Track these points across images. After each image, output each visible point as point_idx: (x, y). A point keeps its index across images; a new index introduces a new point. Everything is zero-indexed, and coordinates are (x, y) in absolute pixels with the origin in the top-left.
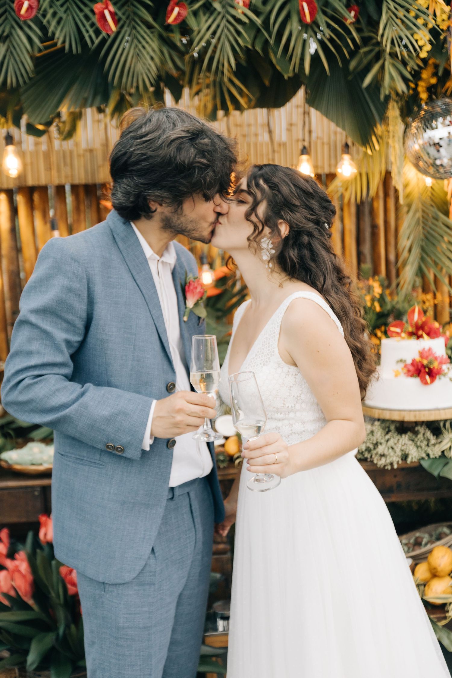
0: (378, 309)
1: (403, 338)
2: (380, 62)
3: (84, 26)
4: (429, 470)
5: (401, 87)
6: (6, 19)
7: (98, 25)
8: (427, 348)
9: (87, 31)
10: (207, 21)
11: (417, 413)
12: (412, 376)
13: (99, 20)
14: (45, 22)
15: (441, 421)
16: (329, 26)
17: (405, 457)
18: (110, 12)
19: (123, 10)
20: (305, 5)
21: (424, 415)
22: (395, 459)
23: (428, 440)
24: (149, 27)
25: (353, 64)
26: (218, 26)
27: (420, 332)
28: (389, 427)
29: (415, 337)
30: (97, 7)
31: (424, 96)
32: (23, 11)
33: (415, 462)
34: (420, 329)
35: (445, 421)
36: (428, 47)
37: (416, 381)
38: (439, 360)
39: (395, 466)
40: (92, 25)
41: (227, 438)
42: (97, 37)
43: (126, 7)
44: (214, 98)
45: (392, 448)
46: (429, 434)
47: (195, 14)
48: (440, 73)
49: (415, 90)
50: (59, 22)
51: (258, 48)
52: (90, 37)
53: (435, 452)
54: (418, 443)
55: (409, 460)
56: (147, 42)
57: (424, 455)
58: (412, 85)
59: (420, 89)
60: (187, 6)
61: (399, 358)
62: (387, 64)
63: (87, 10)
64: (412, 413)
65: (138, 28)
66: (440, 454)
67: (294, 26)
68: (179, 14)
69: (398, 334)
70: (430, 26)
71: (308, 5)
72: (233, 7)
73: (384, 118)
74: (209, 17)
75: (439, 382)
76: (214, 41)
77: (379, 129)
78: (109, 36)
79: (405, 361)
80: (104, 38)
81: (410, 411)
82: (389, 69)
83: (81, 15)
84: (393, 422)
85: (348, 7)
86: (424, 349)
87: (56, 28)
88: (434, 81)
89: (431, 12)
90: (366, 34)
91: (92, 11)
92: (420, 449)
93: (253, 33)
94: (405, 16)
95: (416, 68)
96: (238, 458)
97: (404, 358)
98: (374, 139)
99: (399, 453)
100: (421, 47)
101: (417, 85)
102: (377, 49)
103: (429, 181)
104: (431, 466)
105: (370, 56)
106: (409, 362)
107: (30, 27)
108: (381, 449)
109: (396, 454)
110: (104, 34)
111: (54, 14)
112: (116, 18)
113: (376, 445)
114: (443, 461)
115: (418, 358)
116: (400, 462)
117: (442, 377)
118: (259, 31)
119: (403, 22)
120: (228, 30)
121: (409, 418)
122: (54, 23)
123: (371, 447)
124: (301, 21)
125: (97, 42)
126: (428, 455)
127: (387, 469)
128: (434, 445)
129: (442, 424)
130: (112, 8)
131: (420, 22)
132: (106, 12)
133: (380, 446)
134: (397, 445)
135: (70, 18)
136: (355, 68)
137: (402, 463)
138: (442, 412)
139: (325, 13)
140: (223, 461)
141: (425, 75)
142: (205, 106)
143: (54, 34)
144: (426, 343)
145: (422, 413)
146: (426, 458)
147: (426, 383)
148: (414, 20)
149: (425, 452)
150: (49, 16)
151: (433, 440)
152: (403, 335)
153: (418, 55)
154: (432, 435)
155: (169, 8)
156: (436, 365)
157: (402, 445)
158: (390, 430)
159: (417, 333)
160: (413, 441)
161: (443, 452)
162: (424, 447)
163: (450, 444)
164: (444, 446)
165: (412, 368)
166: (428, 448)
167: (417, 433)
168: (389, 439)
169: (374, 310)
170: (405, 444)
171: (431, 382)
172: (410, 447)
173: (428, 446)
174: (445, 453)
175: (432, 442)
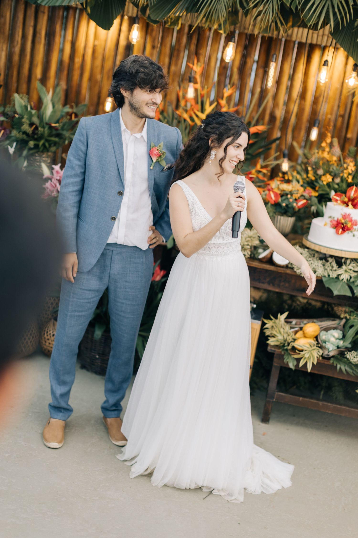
0: (350, 180)
1: (339, 204)
4: (325, 283)
8: (348, 214)
11: (329, 249)
12: (333, 228)
21: (332, 252)
23: (333, 267)
27: (350, 204)
28: (314, 254)
29: (345, 205)
33: (319, 277)
34: (351, 201)
35: (347, 259)
37: (333, 231)
38: (353, 222)
46: (334, 264)
53: (334, 275)
54: (326, 267)
61: (330, 215)
64: (326, 249)
66: (336, 276)
69: (336, 201)
75: (347, 235)
79: (334, 218)
81: (325, 247)
84: (317, 252)
86: (346, 214)
92: (326, 271)
97: (333, 216)
104: (326, 281)
106: (336, 219)
114: (336, 280)
115: (340, 218)
117: (350, 232)
121: (324, 251)
126: (329, 276)
128: (335, 270)
129: (343, 260)
138: (343, 252)
144: (350, 210)
145: (332, 250)
146: (327, 276)
147: (338, 233)
149: (328, 273)
151: (335, 267)
152: (339, 202)
154: (336, 265)
156: (349, 225)
157: (316, 266)
158: (314, 256)
159: (348, 202)
160: (324, 265)
161: (339, 275)
162: (328, 270)
163: (343, 272)
164: (340, 271)
165: (335, 223)
166: (331, 271)
167: (327, 261)
168: (310, 260)
169: (347, 181)
170: (318, 266)
171: (342, 233)
172: (320, 268)
173: (331, 270)
174: (339, 277)
175: (334, 269)
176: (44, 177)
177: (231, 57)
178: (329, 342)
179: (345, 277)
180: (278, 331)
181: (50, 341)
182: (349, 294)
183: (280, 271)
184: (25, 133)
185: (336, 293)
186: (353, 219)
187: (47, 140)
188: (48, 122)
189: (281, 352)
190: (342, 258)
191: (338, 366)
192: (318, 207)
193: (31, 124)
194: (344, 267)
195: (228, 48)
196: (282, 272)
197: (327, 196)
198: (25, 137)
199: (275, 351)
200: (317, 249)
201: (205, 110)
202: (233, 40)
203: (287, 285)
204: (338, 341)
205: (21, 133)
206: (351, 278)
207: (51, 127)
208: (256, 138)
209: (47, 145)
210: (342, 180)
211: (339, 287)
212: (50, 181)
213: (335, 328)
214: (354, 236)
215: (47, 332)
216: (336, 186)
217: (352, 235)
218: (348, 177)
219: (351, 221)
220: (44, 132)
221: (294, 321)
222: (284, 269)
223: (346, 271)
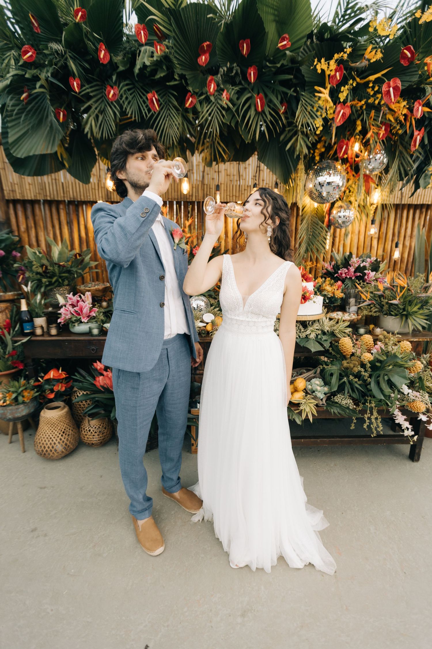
2: (296, 136)
3: (143, 106)
5: (305, 151)
6: (103, 101)
7: (150, 106)
9: (144, 110)
10: (207, 107)
13: (150, 103)
14: (121, 102)
16: (270, 113)
18: (156, 99)
19: (163, 99)
20: (259, 100)
23: (300, 330)
24: (177, 110)
25: (282, 137)
26: (212, 110)
30: (149, 95)
31: (317, 158)
32: (110, 96)
35: (309, 321)
36: (321, 128)
38: (310, 292)
40: (147, 106)
41: (207, 323)
42: (149, 113)
43: (165, 97)
44: (211, 154)
47: (201, 102)
48: (326, 145)
49: (313, 154)
50: (129, 103)
51: (233, 125)
52: (145, 113)
53: (303, 335)
56: (176, 119)
58: (312, 152)
59: (316, 154)
60: (196, 97)
62: (299, 137)
63: (144, 98)
65: (171, 109)
66: (305, 336)
67: (252, 112)
68: (192, 101)
70: (323, 116)
71: (260, 101)
72: (221, 100)
73: (296, 170)
74: (208, 105)
75: (308, 303)
76: (210, 118)
77: (293, 176)
78: (155, 113)
80: (153, 113)
82: (300, 141)
83: (141, 101)
85: (282, 103)
87: (127, 106)
88: (323, 150)
89: (324, 107)
90: (290, 120)
91: (147, 98)
93: (231, 117)
94: (311, 110)
95: (314, 141)
96: (211, 332)
98: (290, 180)
100: (317, 128)
101: (314, 152)
102: (295, 129)
103: (316, 205)
105: (291, 133)
107: (115, 106)
110: (153, 111)
111: (127, 98)
112: (159, 103)
114: (306, 339)
117: (310, 301)
118: (234, 115)
119: (309, 113)
120: (217, 113)
122: (126, 103)
124: (256, 110)
125: (149, 116)
126: (300, 337)
128: (303, 332)
129: (307, 322)
130: (156, 96)
131: (319, 114)
132: (154, 99)
135: (135, 101)
136: (283, 140)
138: (307, 317)
139: (269, 106)
140: (204, 334)
141: (319, 146)
142: (206, 158)
143: (126, 109)
148: (315, 112)
150: (124, 98)
151: (303, 330)
153: (315, 133)
155: (187, 98)
156: (308, 295)
161: (307, 335)
163: (310, 332)
164: (308, 332)
171: (305, 303)
173: (300, 332)
175: (302, 330)
176: (60, 305)
178: (317, 391)
179: (312, 336)
181: (88, 436)
182: (322, 349)
184: (37, 273)
185: (313, 350)
187: (60, 277)
188: (57, 262)
190: (305, 321)
191: (332, 411)
193: (42, 266)
194: (310, 329)
198: (39, 276)
204: (322, 387)
205: (34, 274)
206: (317, 335)
207: (60, 266)
209: (60, 280)
211: (313, 345)
212: (64, 307)
213: (314, 377)
214: (314, 302)
215: (84, 429)
220: (54, 270)
223: (312, 331)
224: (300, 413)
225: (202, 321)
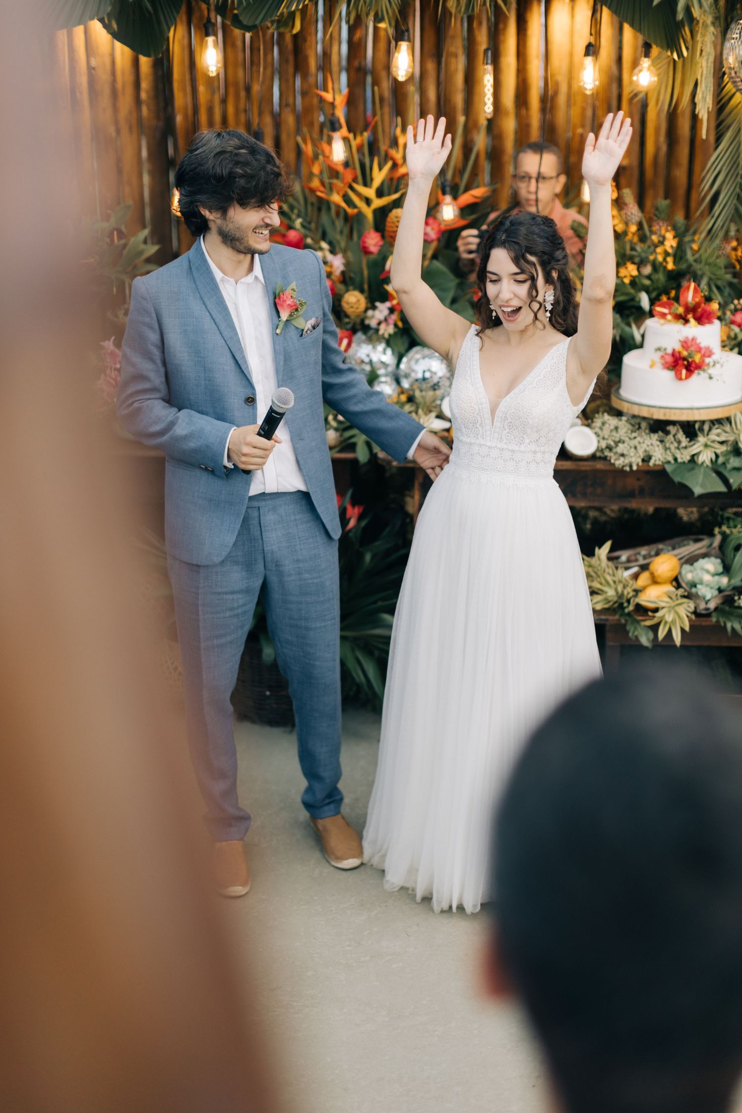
0: (670, 266)
1: (670, 321)
4: (671, 475)
8: (690, 337)
11: (668, 411)
12: (668, 368)
15: (695, 422)
17: (647, 459)
21: (675, 414)
22: (635, 460)
23: (679, 442)
27: (690, 316)
28: (639, 424)
29: (682, 321)
33: (659, 465)
34: (691, 313)
35: (703, 422)
37: (670, 374)
38: (703, 352)
39: (635, 468)
45: (635, 448)
46: (681, 436)
53: (684, 457)
54: (668, 445)
55: (651, 463)
57: (671, 459)
61: (656, 346)
64: (662, 411)
66: (688, 458)
69: (663, 315)
75: (697, 378)
77: (687, 34)
79: (665, 349)
81: (660, 408)
84: (644, 418)
86: (687, 338)
92: (668, 452)
97: (663, 346)
98: (681, 43)
99: (641, 454)
104: (674, 471)
106: (670, 351)
108: (621, 448)
109: (638, 455)
113: (617, 443)
114: (691, 465)
115: (678, 347)
116: (640, 464)
117: (701, 372)
121: (659, 415)
123: (612, 444)
126: (676, 459)
127: (626, 471)
128: (686, 448)
129: (697, 426)
133: (620, 445)
134: (642, 445)
137: (642, 466)
138: (696, 412)
144: (693, 330)
145: (673, 411)
146: (673, 461)
147: (680, 379)
149: (673, 455)
151: (684, 441)
152: (669, 317)
154: (684, 436)
156: (697, 358)
157: (648, 446)
158: (639, 428)
159: (686, 316)
160: (662, 441)
161: (693, 456)
162: (673, 449)
163: (702, 448)
164: (695, 449)
165: (670, 359)
166: (678, 451)
167: (667, 433)
168: (635, 438)
169: (665, 267)
170: (652, 445)
171: (687, 378)
172: (657, 449)
173: (678, 448)
174: (696, 458)
175: (683, 444)
177: (407, 71)
178: (701, 583)
179: (706, 457)
180: (603, 581)
182: (722, 489)
183: (583, 468)
185: (698, 491)
186: (703, 345)
189: (619, 620)
191: (729, 625)
192: (622, 330)
194: (702, 439)
195: (399, 52)
196: (588, 468)
197: (632, 303)
199: (607, 620)
200: (645, 413)
201: (372, 180)
202: (406, 38)
203: (599, 491)
204: (717, 578)
206: (717, 456)
208: (472, 213)
210: (655, 267)
211: (701, 478)
213: (705, 556)
214: (711, 378)
216: (647, 282)
217: (706, 375)
218: (665, 259)
219: (699, 350)
221: (624, 556)
222: (590, 463)
223: (706, 446)
224: (655, 628)
225: (440, 416)
